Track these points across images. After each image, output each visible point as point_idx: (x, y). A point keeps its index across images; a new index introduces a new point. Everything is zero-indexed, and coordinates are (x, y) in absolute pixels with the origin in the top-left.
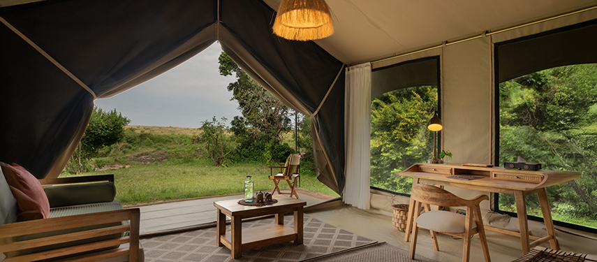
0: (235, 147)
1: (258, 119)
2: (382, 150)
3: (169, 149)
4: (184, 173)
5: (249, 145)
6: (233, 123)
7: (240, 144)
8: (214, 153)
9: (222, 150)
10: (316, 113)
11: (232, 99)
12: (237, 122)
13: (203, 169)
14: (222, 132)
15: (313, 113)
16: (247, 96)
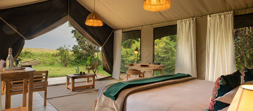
0: (74, 59)
1: (85, 46)
2: (135, 61)
3: (40, 59)
4: (50, 70)
5: (80, 58)
6: (73, 48)
7: (76, 57)
8: (64, 61)
9: (68, 60)
10: (103, 46)
11: (73, 37)
12: (75, 47)
13: (59, 68)
14: (68, 52)
15: (102, 46)
16: (80, 36)
